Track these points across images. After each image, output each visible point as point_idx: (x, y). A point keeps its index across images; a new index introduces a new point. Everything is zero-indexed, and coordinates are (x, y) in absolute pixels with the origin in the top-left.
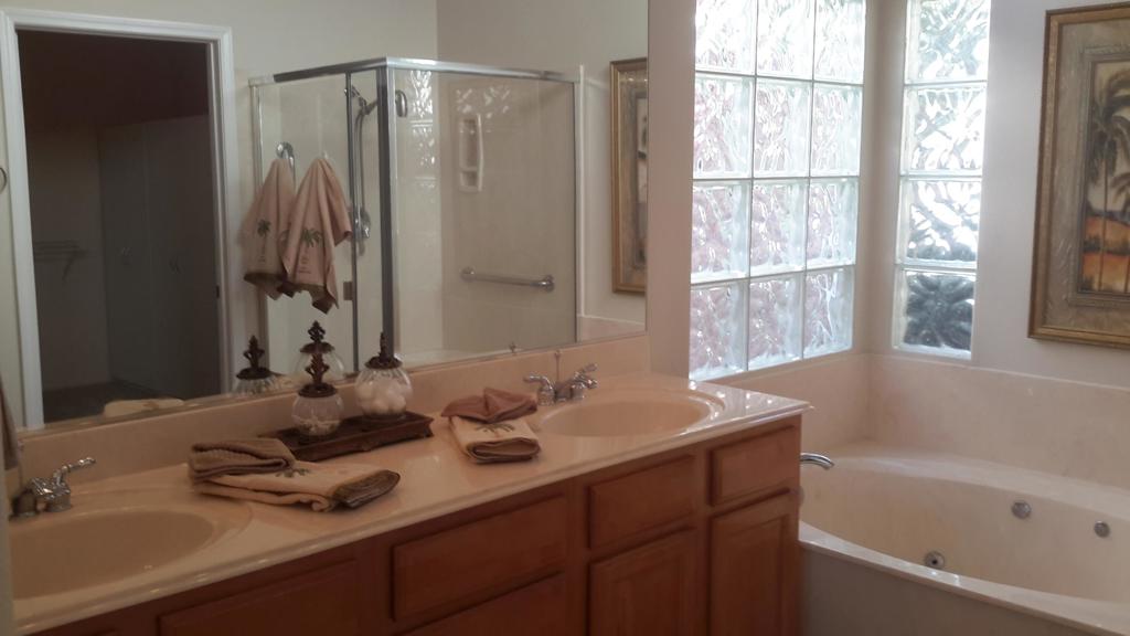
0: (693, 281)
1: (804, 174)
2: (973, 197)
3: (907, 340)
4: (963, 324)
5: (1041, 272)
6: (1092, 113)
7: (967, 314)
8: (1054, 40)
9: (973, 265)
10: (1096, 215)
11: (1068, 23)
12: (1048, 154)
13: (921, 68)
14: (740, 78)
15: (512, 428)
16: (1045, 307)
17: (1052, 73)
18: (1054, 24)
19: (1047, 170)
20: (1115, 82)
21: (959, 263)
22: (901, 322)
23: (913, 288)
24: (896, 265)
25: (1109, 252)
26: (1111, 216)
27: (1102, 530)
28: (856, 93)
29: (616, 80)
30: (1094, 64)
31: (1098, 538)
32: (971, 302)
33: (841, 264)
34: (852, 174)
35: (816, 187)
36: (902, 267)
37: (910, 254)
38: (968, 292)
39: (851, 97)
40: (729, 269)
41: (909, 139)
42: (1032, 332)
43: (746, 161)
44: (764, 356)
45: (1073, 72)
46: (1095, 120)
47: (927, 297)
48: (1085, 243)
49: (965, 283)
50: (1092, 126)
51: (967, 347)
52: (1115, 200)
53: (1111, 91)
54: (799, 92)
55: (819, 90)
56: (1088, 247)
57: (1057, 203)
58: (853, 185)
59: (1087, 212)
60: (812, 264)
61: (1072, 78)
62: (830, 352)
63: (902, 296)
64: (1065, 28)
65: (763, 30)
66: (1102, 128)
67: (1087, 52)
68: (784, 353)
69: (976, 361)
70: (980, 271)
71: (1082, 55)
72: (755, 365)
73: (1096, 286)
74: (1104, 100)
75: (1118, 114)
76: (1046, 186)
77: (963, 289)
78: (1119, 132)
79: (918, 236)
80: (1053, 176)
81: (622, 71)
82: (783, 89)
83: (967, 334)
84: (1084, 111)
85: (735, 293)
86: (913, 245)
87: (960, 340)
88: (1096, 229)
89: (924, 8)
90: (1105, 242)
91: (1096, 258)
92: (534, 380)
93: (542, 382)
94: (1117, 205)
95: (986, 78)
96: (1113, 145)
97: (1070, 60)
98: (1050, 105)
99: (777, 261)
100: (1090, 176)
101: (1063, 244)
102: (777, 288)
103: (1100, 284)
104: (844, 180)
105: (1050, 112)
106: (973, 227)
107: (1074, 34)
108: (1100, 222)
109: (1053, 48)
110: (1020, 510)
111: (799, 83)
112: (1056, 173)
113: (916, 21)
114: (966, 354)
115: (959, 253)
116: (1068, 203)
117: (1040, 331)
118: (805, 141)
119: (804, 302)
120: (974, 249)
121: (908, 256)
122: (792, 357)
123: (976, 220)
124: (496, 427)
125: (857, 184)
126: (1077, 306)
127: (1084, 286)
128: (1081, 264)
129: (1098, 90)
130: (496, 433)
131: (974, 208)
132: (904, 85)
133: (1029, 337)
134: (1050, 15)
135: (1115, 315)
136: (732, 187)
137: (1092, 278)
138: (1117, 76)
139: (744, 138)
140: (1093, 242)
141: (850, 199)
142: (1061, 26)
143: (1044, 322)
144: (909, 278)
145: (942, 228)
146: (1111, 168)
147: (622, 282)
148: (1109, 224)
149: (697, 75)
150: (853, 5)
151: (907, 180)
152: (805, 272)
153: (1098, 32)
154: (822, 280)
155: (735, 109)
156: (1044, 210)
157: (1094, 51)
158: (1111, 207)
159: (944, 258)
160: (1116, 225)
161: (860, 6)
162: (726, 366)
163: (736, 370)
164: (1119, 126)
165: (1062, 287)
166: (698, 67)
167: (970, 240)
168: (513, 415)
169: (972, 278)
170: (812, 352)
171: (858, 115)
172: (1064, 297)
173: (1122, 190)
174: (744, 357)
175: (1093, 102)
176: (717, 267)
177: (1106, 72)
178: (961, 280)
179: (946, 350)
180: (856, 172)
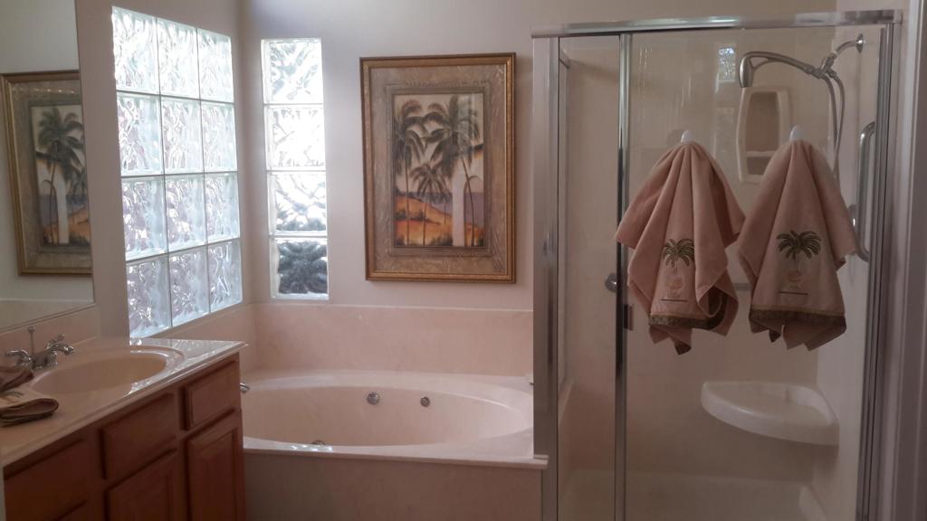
0: (127, 259)
1: (200, 171)
2: (320, 185)
3: (281, 291)
4: (321, 276)
5: (371, 235)
6: (394, 128)
7: (323, 268)
8: (366, 78)
9: (324, 233)
10: (402, 195)
11: (374, 67)
12: (369, 156)
13: (274, 92)
14: (148, 97)
15: (22, 394)
16: (375, 259)
17: (367, 100)
18: (366, 67)
19: (369, 166)
20: (406, 108)
21: (315, 233)
22: (276, 278)
23: (282, 252)
24: (269, 236)
25: (412, 219)
26: (411, 195)
27: (425, 402)
28: (230, 109)
29: (7, 89)
30: (393, 96)
31: (423, 408)
32: (325, 259)
33: (230, 238)
34: (232, 170)
35: (209, 181)
36: (273, 237)
37: (279, 228)
38: (323, 252)
39: (226, 112)
40: (153, 247)
41: (271, 146)
42: (368, 277)
43: (158, 161)
44: (182, 314)
45: (380, 100)
46: (397, 133)
47: (294, 258)
48: (397, 214)
49: (318, 247)
50: (395, 137)
51: (325, 292)
52: (413, 185)
53: (405, 114)
54: (191, 108)
55: (205, 106)
56: (399, 217)
57: (377, 187)
58: (233, 178)
59: (396, 193)
60: (212, 239)
61: (379, 105)
62: (228, 306)
63: (275, 259)
64: (372, 70)
65: (162, 59)
66: (401, 137)
67: (388, 87)
68: (197, 310)
69: (332, 300)
70: (330, 237)
71: (385, 90)
72: (177, 321)
73: (406, 243)
74: (401, 120)
75: (409, 129)
76: (369, 177)
77: (319, 250)
78: (411, 141)
79: (282, 215)
80: (373, 170)
81: (13, 83)
82: (180, 105)
83: (324, 282)
84: (389, 126)
85: (157, 267)
86: (280, 221)
87: (319, 286)
88: (402, 205)
89: (272, 49)
90: (409, 213)
91: (404, 224)
92: (13, 354)
93: (21, 354)
94: (414, 188)
95: (322, 102)
96: (409, 149)
97: (378, 92)
98: (368, 123)
99: (187, 238)
100: (396, 170)
101: (383, 216)
102: (188, 259)
103: (408, 240)
104: (227, 174)
105: (368, 127)
106: (322, 206)
107: (379, 74)
108: (405, 199)
109: (366, 83)
110: (372, 399)
111: (191, 101)
112: (375, 168)
113: (268, 58)
114: (325, 296)
115: (314, 225)
116: (384, 186)
117: (374, 275)
118: (198, 146)
119: (208, 269)
120: (324, 222)
121: (278, 229)
122: (204, 313)
123: (324, 201)
124: (7, 395)
125: (236, 177)
126: (395, 256)
127: (398, 243)
128: (396, 227)
129: (397, 112)
130: (9, 400)
131: (322, 192)
132: (264, 105)
133: (367, 280)
134: (362, 61)
135: (419, 260)
136: (150, 182)
137: (403, 238)
138: (407, 104)
139: (155, 143)
140: (401, 213)
141: (232, 189)
142: (370, 68)
143: (375, 269)
144: (279, 246)
145: (300, 208)
146: (409, 164)
147: (26, 265)
148: (410, 200)
149: (118, 94)
150: (222, 43)
151: (271, 175)
152: (207, 246)
153: (393, 73)
154: (218, 252)
155: (146, 120)
156: (370, 193)
157: (392, 87)
158: (410, 190)
159: (304, 229)
160: (415, 201)
161: (226, 44)
162: (156, 325)
163: (163, 327)
164: (412, 137)
165: (385, 246)
166: (118, 87)
167: (320, 214)
168: (15, 384)
169: (323, 242)
170: (217, 307)
171: (232, 125)
172: (386, 251)
173: (416, 178)
174: (169, 316)
175: (394, 121)
176: (144, 247)
177: (401, 101)
178: (316, 244)
179: (311, 295)
180: (235, 168)
